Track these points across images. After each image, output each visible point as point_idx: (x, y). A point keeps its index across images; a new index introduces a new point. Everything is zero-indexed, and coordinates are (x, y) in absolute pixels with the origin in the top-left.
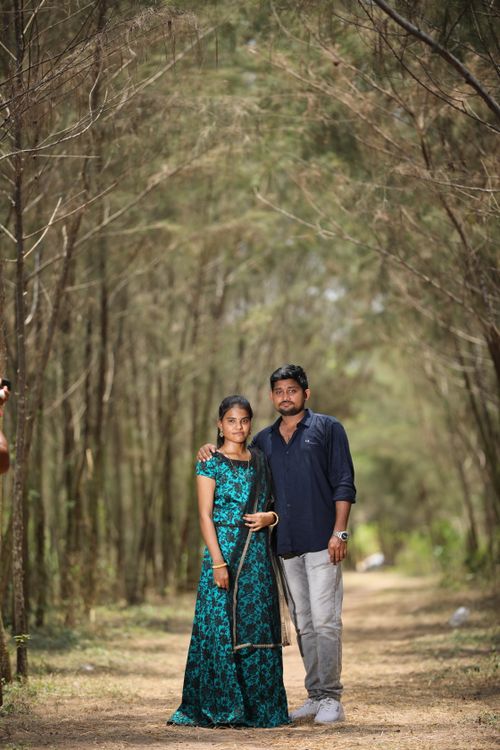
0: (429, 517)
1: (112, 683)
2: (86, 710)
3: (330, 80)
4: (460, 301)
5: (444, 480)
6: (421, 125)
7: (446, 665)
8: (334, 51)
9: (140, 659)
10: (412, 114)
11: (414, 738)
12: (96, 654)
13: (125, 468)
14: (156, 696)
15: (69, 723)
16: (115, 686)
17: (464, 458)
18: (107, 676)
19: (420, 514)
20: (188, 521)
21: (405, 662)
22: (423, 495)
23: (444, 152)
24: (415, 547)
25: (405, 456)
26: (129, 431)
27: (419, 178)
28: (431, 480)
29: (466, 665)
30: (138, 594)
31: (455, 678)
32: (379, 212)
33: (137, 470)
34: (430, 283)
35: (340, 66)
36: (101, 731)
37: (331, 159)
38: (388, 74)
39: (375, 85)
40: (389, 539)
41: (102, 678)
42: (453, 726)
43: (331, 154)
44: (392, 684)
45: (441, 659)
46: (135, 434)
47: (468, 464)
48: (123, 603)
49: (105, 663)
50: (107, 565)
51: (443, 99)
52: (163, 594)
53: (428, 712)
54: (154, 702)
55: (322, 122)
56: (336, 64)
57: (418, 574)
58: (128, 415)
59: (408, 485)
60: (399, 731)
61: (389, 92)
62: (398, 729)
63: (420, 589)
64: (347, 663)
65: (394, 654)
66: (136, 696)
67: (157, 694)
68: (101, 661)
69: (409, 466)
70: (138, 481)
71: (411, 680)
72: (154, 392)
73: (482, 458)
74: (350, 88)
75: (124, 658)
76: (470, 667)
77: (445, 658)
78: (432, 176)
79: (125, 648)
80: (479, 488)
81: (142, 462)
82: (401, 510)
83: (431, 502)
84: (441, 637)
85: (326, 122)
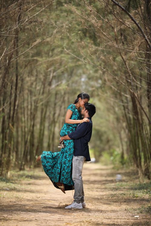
0: (110, 147)
1: (16, 194)
2: (8, 202)
3: (89, 16)
4: (124, 84)
5: (115, 137)
6: (116, 30)
7: (115, 193)
8: (91, 7)
9: (24, 187)
10: (113, 27)
11: (106, 214)
12: (10, 185)
13: (20, 129)
14: (28, 199)
15: (3, 205)
16: (16, 195)
17: (121, 131)
18: (14, 192)
19: (107, 147)
20: (38, 146)
21: (102, 191)
22: (108, 141)
23: (121, 39)
24: (105, 157)
25: (103, 129)
26: (21, 118)
27: (114, 47)
28: (111, 137)
29: (121, 193)
30: (22, 167)
31: (118, 197)
32: (101, 56)
33: (23, 130)
34: (115, 78)
35: (92, 11)
36: (12, 208)
37: (87, 40)
38: (107, 15)
39: (102, 18)
40: (97, 154)
41: (12, 192)
42: (117, 211)
43: (88, 38)
44: (99, 198)
45: (113, 191)
46: (23, 119)
47: (122, 132)
48: (18, 170)
49: (13, 188)
50: (13, 158)
51: (123, 23)
52: (30, 168)
53: (110, 207)
54: (28, 200)
55: (86, 28)
56: (91, 11)
57: (106, 165)
58: (21, 114)
59: (104, 138)
60: (101, 212)
61: (106, 20)
62: (101, 211)
63: (107, 169)
64: (85, 191)
65: (99, 188)
66: (23, 198)
67: (29, 198)
68: (11, 187)
69: (105, 132)
70: (24, 134)
71: (105, 197)
72: (29, 107)
73: (127, 131)
74: (95, 19)
75: (18, 186)
76: (122, 194)
77: (115, 190)
78: (118, 46)
79: (19, 184)
80: (126, 140)
81: (25, 127)
82: (102, 146)
83: (111, 143)
84: (113, 184)
85: (87, 28)
